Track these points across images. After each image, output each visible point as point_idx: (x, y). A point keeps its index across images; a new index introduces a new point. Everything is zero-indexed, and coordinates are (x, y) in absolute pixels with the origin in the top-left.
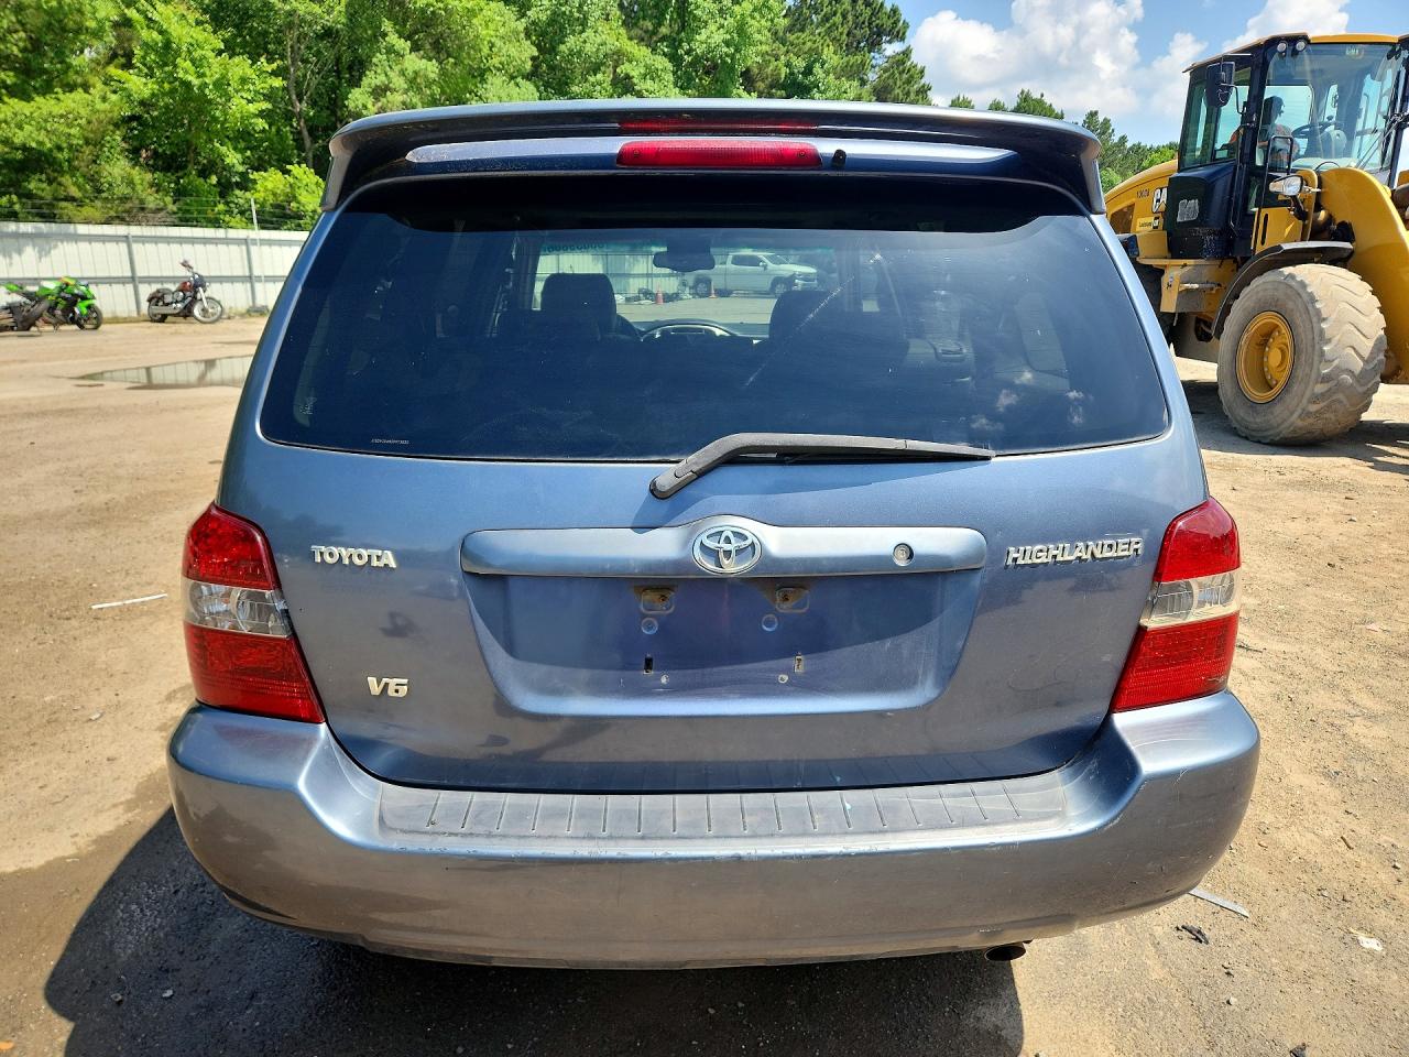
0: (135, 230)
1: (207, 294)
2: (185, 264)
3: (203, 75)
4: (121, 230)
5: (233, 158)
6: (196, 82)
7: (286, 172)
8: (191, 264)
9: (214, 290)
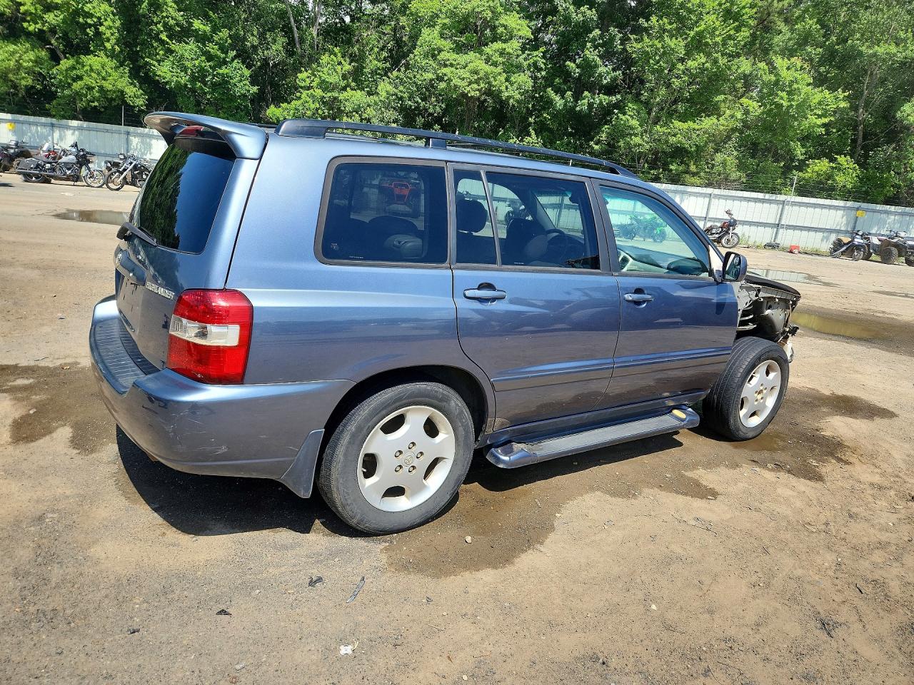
0: (717, 191)
1: (733, 231)
2: (728, 213)
3: (793, 100)
4: (709, 190)
5: (799, 151)
6: (785, 104)
7: (832, 160)
8: (732, 212)
9: (739, 230)
